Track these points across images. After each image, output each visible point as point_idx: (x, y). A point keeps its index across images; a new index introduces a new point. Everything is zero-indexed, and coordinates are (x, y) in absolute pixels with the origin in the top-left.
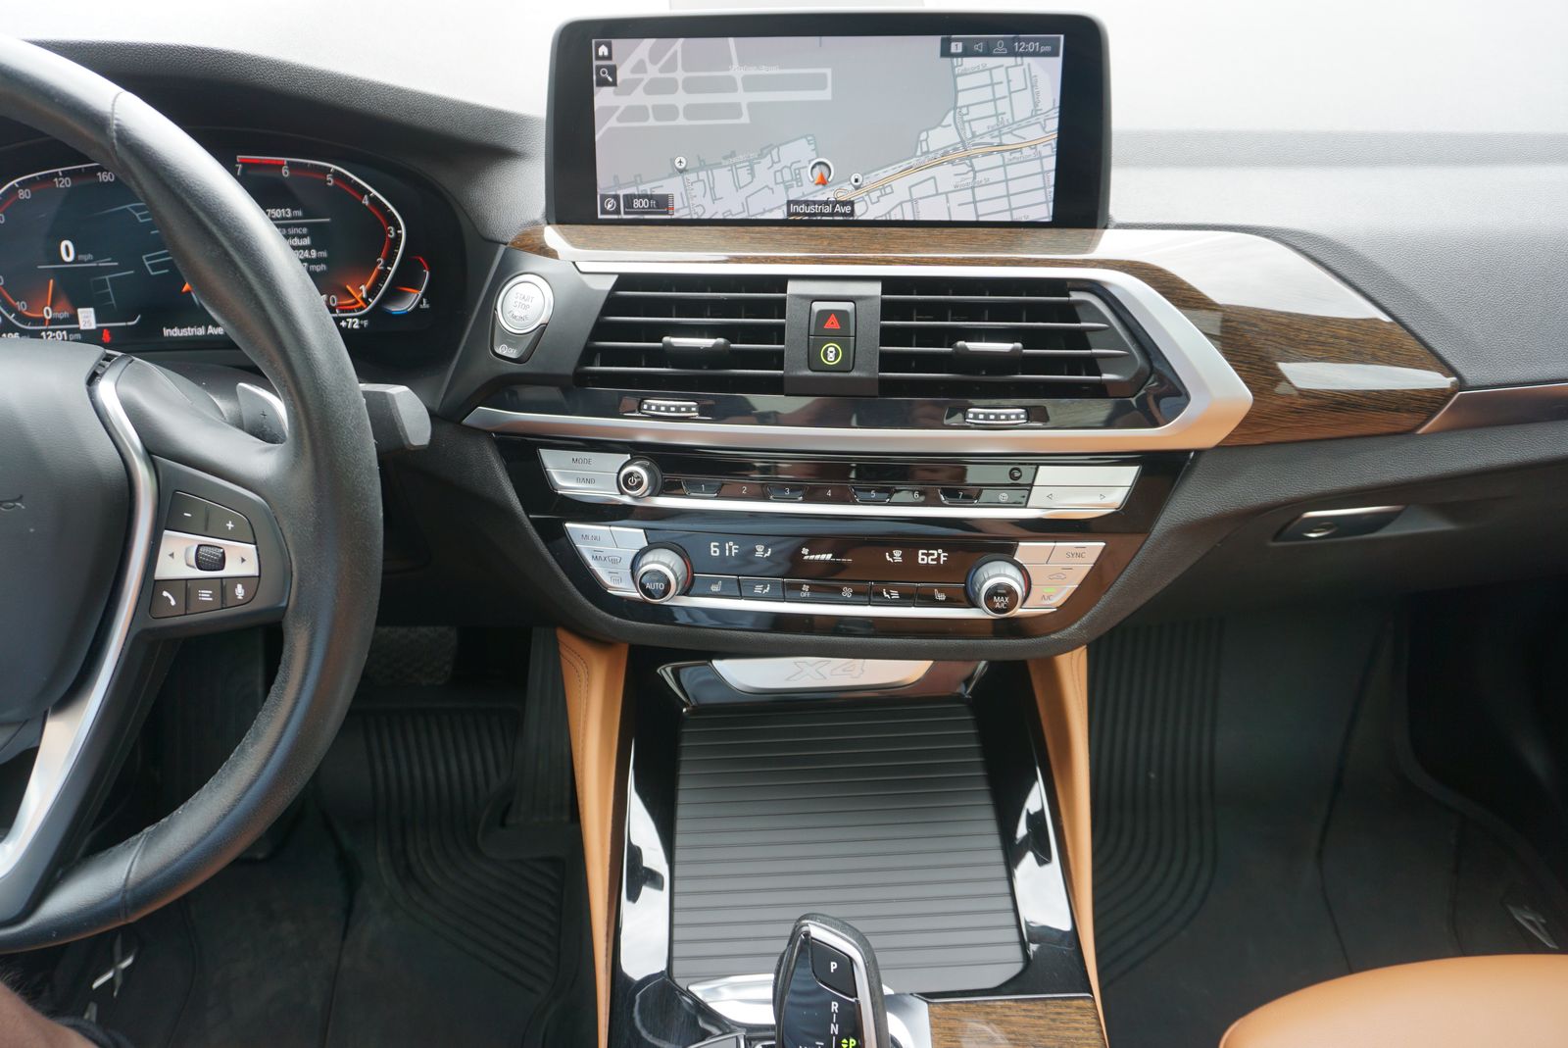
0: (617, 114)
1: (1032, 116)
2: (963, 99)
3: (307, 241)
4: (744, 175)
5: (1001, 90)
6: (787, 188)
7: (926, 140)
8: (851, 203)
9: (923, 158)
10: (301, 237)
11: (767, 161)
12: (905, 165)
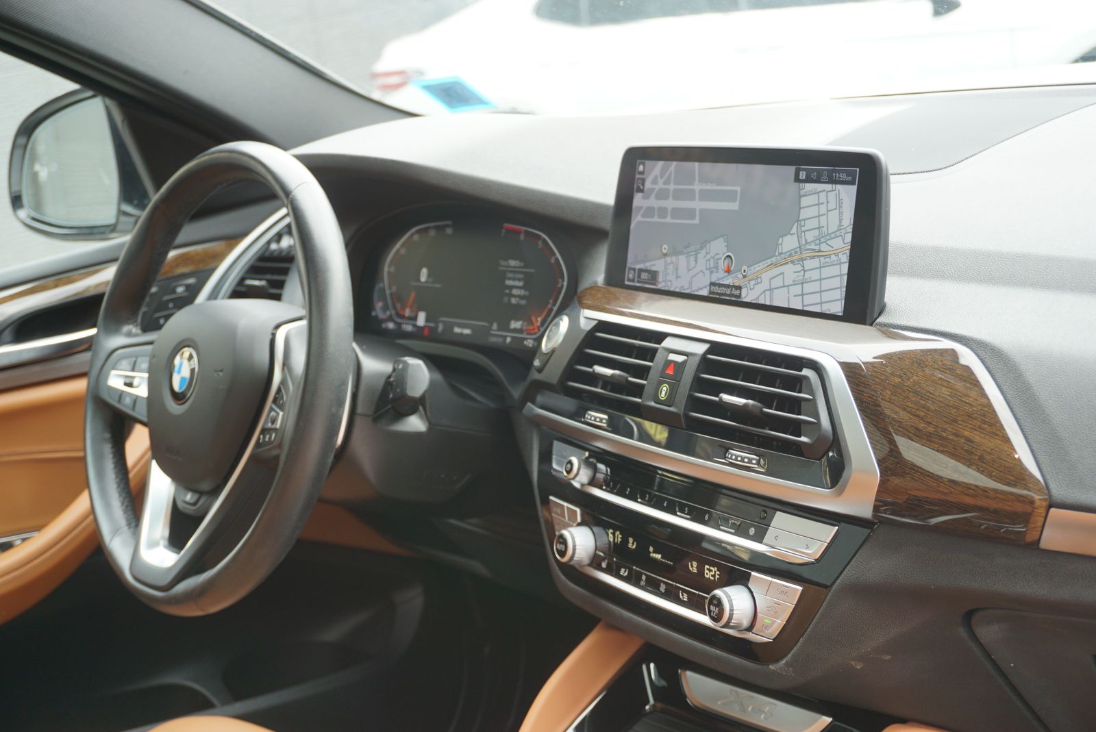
0: (642, 212)
1: (838, 230)
2: (804, 214)
3: (521, 284)
4: (692, 263)
5: (823, 209)
6: (711, 272)
7: (781, 244)
8: (739, 288)
9: (779, 258)
10: (519, 280)
11: (703, 252)
12: (769, 262)
